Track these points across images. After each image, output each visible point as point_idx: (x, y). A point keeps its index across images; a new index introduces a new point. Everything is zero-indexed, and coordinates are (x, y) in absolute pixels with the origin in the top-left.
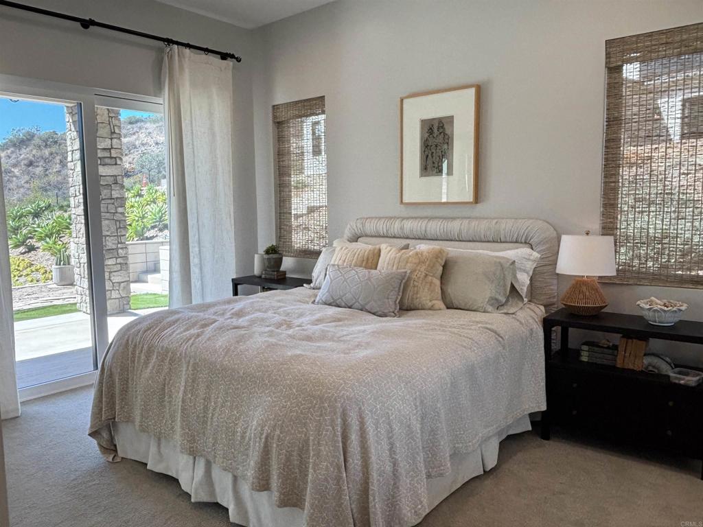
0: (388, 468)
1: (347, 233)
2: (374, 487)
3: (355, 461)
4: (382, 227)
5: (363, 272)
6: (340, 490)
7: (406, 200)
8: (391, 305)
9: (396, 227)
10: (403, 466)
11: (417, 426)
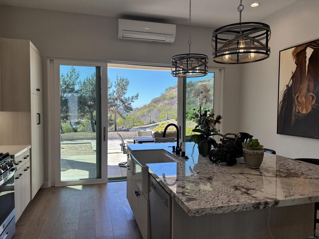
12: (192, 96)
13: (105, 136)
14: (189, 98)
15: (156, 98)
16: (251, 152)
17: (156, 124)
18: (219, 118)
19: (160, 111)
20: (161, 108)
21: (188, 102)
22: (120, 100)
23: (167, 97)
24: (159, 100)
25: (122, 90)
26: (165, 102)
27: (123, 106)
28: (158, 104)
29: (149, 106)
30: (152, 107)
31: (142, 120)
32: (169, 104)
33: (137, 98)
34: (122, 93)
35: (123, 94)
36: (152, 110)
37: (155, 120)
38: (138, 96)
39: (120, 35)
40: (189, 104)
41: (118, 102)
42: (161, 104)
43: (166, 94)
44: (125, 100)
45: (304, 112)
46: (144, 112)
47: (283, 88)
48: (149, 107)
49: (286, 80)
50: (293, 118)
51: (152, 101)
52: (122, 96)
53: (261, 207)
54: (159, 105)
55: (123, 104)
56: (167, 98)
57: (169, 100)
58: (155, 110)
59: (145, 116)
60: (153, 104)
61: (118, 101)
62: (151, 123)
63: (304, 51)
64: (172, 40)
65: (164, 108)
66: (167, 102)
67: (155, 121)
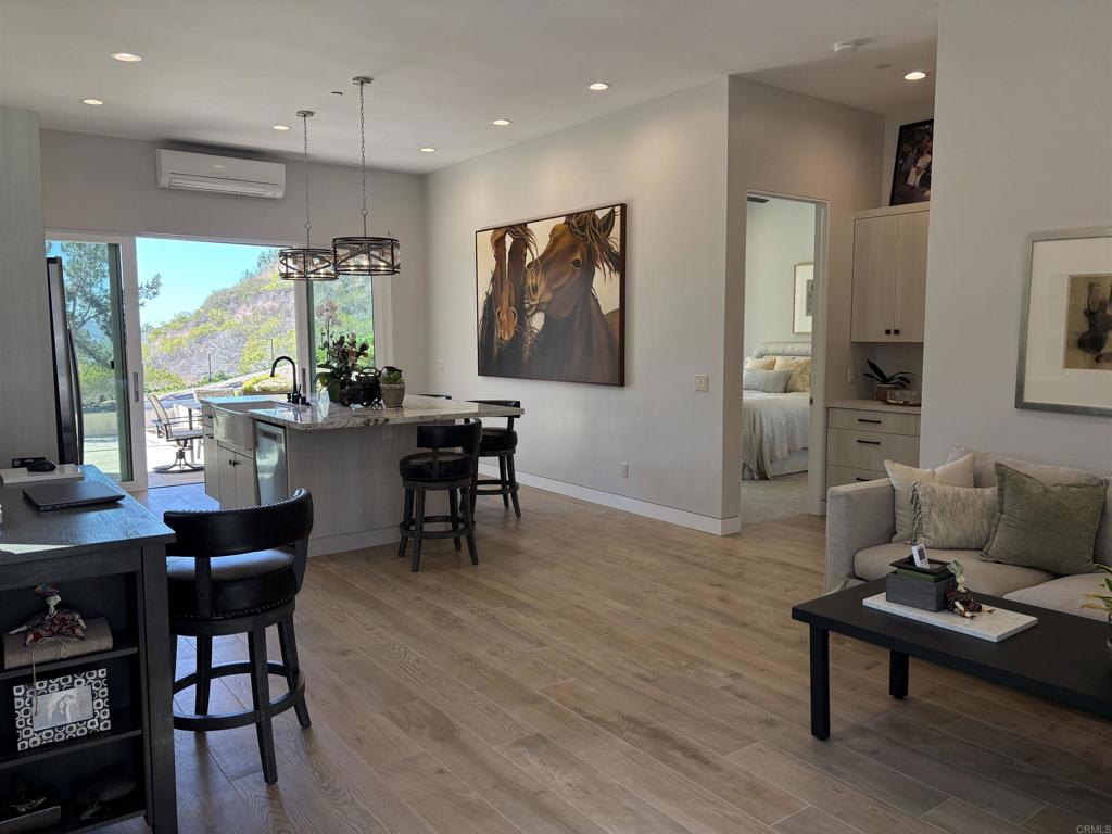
0: (771, 435)
1: (756, 353)
2: (765, 440)
3: (758, 431)
4: (779, 348)
5: (764, 371)
6: (752, 441)
7: (796, 331)
8: (780, 388)
9: (789, 349)
10: (777, 438)
11: (784, 423)
12: (357, 285)
13: (137, 393)
14: (347, 292)
15: (224, 292)
16: (387, 386)
17: (230, 381)
18: (364, 347)
19: (240, 337)
20: (246, 327)
21: (345, 306)
22: (87, 300)
23: (268, 287)
24: (236, 298)
25: (92, 263)
26: (259, 304)
27: (98, 321)
28: (234, 311)
29: (200, 318)
30: (209, 324)
31: (174, 369)
32: (274, 312)
33: (155, 294)
34: (93, 273)
35: (96, 277)
36: (213, 334)
37: (224, 368)
38: (159, 284)
39: (164, 182)
40: (349, 313)
41: (78, 308)
42: (244, 312)
43: (263, 277)
44: (105, 299)
45: (507, 338)
46: (179, 343)
47: (483, 298)
48: (198, 324)
49: (485, 286)
50: (496, 348)
51: (207, 301)
52: (91, 285)
53: (372, 424)
54: (239, 317)
55: (101, 313)
56: (265, 292)
57: (274, 297)
58: (225, 334)
59: (183, 356)
60: (214, 311)
61: (79, 301)
62: (210, 380)
63: (503, 237)
64: (279, 194)
65: (256, 326)
66: (268, 305)
67: (227, 374)
